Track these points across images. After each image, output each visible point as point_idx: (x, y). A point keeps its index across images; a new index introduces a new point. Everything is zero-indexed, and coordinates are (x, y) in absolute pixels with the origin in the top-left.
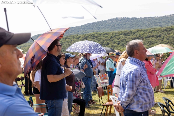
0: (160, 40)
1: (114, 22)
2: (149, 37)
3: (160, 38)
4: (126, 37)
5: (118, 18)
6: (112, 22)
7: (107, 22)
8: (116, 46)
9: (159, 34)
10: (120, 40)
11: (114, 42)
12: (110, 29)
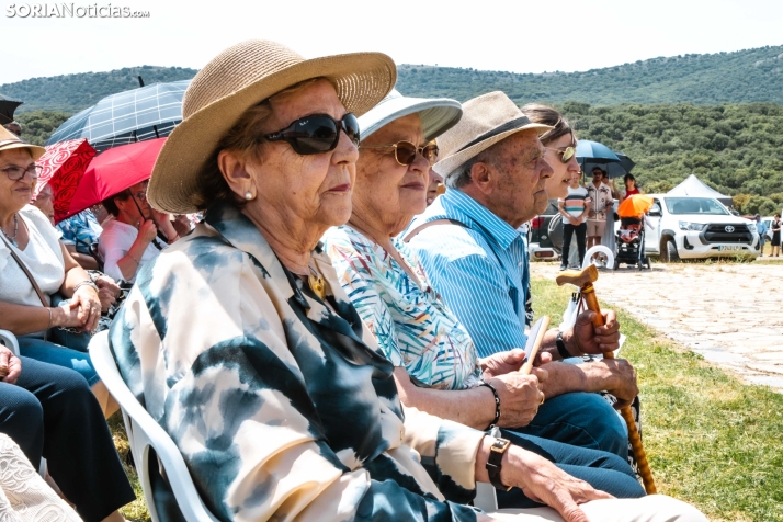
5: (151, 67)
6: (129, 79)
7: (110, 78)
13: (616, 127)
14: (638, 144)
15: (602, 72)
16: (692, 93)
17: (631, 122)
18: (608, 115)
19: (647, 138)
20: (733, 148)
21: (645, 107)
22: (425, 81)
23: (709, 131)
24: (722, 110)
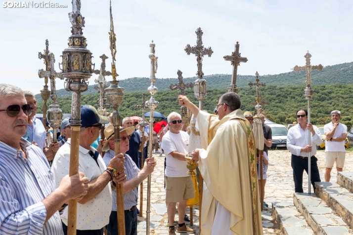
0: (174, 104)
1: (132, 82)
2: (163, 100)
3: (175, 102)
4: (138, 100)
5: (136, 78)
6: (130, 82)
8: (124, 110)
9: (174, 97)
10: (130, 103)
11: (124, 105)
12: (127, 90)
13: (285, 94)
14: (293, 100)
15: (284, 74)
16: (317, 81)
17: (291, 92)
18: (283, 90)
19: (296, 97)
20: (328, 100)
21: (297, 86)
22: (223, 79)
23: (319, 94)
24: (324, 87)
